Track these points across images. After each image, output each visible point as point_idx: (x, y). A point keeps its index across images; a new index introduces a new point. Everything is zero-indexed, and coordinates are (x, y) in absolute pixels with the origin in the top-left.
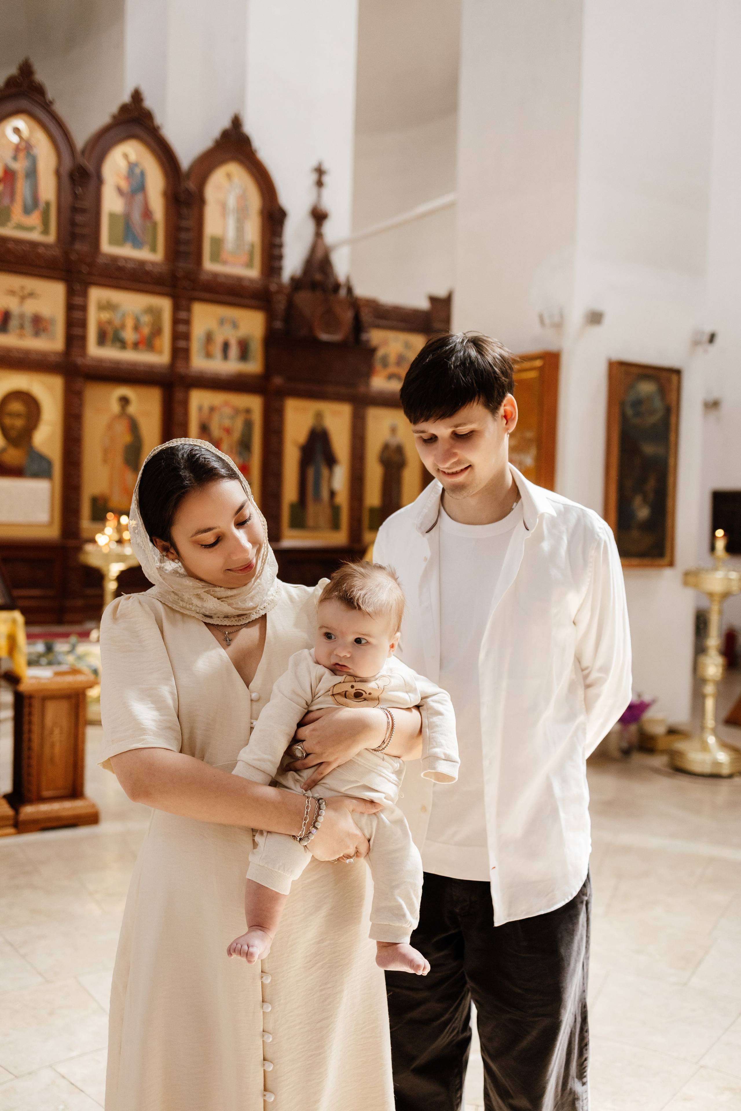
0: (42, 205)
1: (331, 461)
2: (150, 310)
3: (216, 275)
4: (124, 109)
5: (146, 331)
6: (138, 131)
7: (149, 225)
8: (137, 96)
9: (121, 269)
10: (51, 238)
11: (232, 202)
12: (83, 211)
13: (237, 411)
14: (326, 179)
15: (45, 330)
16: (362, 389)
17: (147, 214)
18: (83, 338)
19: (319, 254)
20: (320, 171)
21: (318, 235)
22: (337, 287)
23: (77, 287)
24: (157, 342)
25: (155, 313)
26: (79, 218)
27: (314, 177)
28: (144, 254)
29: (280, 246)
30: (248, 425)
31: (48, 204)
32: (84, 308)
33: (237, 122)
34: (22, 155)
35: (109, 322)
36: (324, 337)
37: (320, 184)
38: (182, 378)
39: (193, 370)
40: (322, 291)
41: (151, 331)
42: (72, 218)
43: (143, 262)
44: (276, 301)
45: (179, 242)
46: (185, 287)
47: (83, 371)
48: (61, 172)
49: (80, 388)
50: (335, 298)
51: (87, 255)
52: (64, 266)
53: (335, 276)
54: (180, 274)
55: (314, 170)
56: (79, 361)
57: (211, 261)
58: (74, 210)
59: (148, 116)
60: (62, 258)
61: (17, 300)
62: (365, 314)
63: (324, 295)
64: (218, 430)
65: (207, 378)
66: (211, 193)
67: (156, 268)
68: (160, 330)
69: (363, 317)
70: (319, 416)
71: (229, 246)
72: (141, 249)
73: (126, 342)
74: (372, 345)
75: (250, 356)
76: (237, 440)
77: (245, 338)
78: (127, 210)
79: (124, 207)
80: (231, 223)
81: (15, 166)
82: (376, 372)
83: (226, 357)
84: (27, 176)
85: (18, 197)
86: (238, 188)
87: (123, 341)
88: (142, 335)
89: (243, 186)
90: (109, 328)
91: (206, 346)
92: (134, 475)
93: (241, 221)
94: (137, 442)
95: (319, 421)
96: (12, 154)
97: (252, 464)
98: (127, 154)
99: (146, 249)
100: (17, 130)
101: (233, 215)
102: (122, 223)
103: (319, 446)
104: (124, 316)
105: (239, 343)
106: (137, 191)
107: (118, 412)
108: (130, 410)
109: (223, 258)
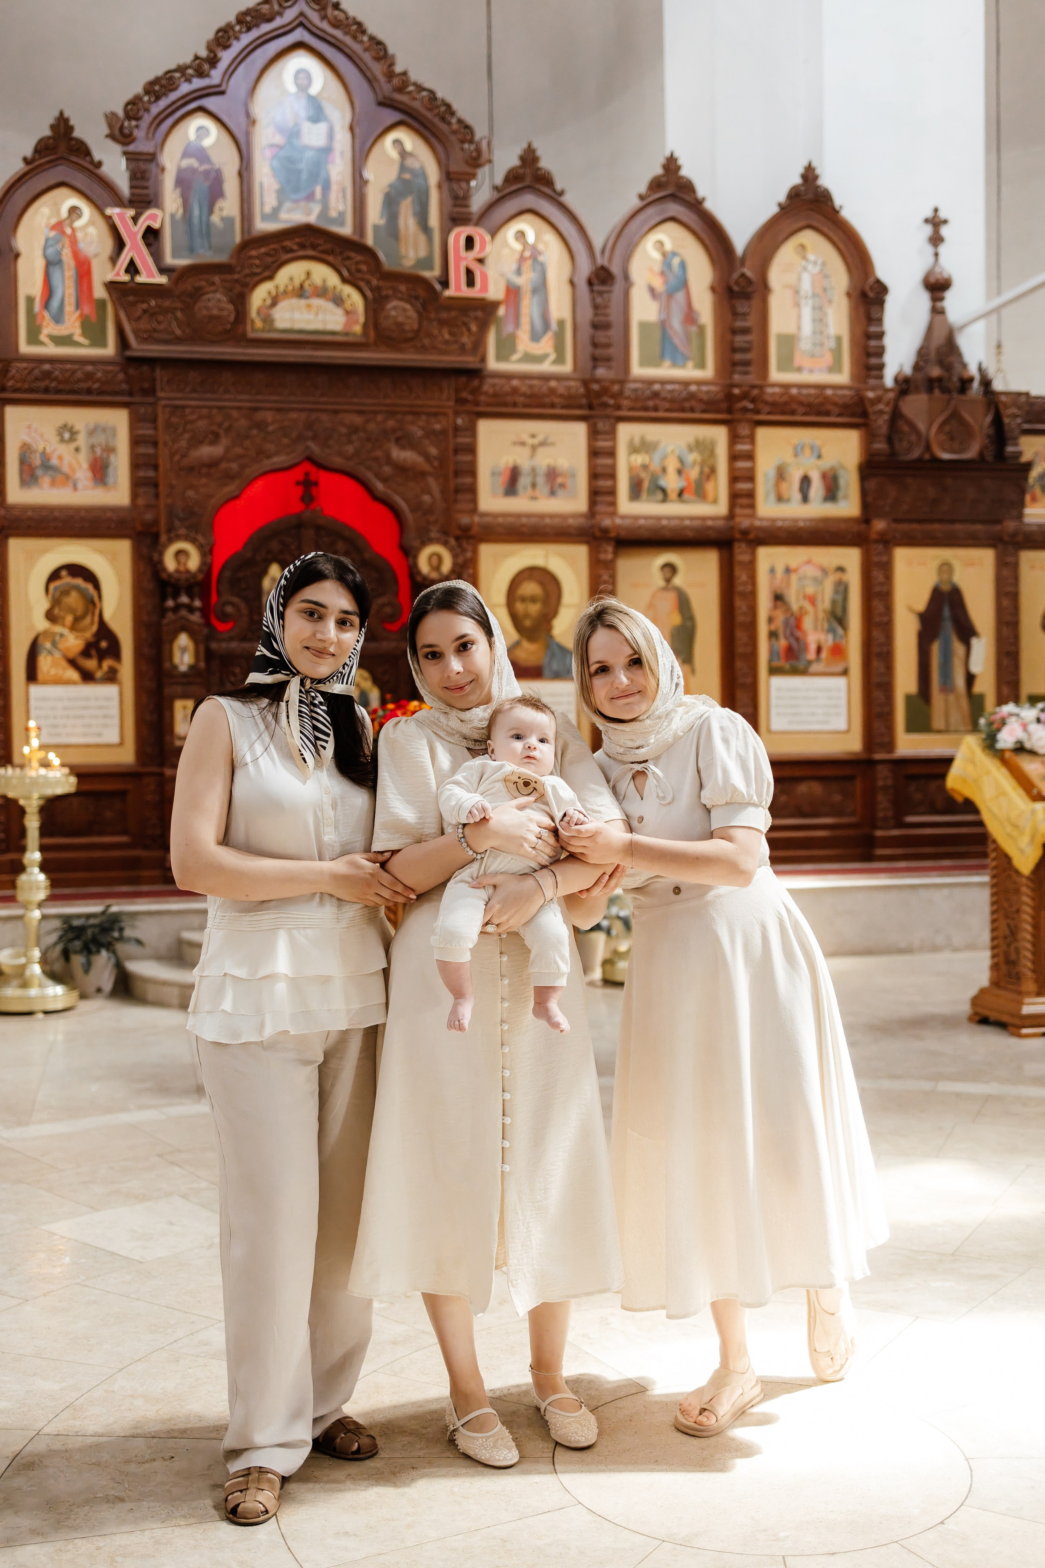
0: (554, 326)
1: (966, 631)
2: (697, 445)
3: (786, 387)
4: (656, 184)
5: (694, 473)
6: (674, 209)
7: (693, 331)
8: (671, 165)
9: (656, 395)
10: (567, 368)
11: (806, 285)
12: (607, 326)
13: (825, 571)
14: (944, 231)
15: (562, 486)
16: (1011, 525)
17: (690, 317)
18: (612, 492)
19: (939, 339)
20: (936, 222)
21: (937, 311)
22: (965, 383)
23: (601, 425)
24: (709, 487)
26: (601, 337)
27: (928, 230)
28: (689, 372)
29: (880, 335)
30: (842, 589)
31: (561, 323)
32: (611, 453)
33: (809, 175)
34: (526, 265)
35: (645, 467)
36: (946, 456)
37: (936, 240)
38: (745, 533)
39: (761, 519)
40: (945, 390)
41: (701, 472)
42: (593, 338)
43: (686, 383)
44: (875, 413)
45: (734, 350)
46: (745, 410)
47: (613, 534)
48: (576, 280)
49: (610, 556)
50: (963, 397)
51: (613, 382)
52: (584, 401)
53: (964, 366)
54: (736, 391)
55: (927, 221)
56: (607, 522)
57: (781, 368)
58: (595, 326)
59: (688, 187)
60: (582, 390)
61: (526, 451)
62: (1009, 416)
63: (946, 396)
64: (798, 600)
65: (780, 528)
66: (776, 276)
67: (704, 388)
68: (713, 470)
69: (1006, 420)
70: (946, 568)
71: (805, 344)
72: (683, 366)
73: (669, 492)
74: (1024, 459)
75: (840, 494)
76: (824, 611)
77: (833, 469)
78: (663, 316)
79: (660, 313)
80: (807, 313)
81: (519, 281)
82: (1034, 499)
83: (805, 499)
84: (534, 291)
85: (525, 321)
86: (815, 263)
87: (664, 491)
88: (688, 480)
89: (820, 262)
90: (643, 475)
91: (777, 485)
92: (687, 667)
93: (821, 308)
94: (689, 624)
95: (945, 577)
96: (514, 266)
97: (847, 642)
98: (661, 243)
99: (690, 364)
100: (521, 235)
101: (810, 302)
102: (657, 335)
103: (946, 612)
104: (664, 457)
105: (824, 476)
106: (676, 289)
107: (661, 583)
108: (678, 581)
109: (796, 363)
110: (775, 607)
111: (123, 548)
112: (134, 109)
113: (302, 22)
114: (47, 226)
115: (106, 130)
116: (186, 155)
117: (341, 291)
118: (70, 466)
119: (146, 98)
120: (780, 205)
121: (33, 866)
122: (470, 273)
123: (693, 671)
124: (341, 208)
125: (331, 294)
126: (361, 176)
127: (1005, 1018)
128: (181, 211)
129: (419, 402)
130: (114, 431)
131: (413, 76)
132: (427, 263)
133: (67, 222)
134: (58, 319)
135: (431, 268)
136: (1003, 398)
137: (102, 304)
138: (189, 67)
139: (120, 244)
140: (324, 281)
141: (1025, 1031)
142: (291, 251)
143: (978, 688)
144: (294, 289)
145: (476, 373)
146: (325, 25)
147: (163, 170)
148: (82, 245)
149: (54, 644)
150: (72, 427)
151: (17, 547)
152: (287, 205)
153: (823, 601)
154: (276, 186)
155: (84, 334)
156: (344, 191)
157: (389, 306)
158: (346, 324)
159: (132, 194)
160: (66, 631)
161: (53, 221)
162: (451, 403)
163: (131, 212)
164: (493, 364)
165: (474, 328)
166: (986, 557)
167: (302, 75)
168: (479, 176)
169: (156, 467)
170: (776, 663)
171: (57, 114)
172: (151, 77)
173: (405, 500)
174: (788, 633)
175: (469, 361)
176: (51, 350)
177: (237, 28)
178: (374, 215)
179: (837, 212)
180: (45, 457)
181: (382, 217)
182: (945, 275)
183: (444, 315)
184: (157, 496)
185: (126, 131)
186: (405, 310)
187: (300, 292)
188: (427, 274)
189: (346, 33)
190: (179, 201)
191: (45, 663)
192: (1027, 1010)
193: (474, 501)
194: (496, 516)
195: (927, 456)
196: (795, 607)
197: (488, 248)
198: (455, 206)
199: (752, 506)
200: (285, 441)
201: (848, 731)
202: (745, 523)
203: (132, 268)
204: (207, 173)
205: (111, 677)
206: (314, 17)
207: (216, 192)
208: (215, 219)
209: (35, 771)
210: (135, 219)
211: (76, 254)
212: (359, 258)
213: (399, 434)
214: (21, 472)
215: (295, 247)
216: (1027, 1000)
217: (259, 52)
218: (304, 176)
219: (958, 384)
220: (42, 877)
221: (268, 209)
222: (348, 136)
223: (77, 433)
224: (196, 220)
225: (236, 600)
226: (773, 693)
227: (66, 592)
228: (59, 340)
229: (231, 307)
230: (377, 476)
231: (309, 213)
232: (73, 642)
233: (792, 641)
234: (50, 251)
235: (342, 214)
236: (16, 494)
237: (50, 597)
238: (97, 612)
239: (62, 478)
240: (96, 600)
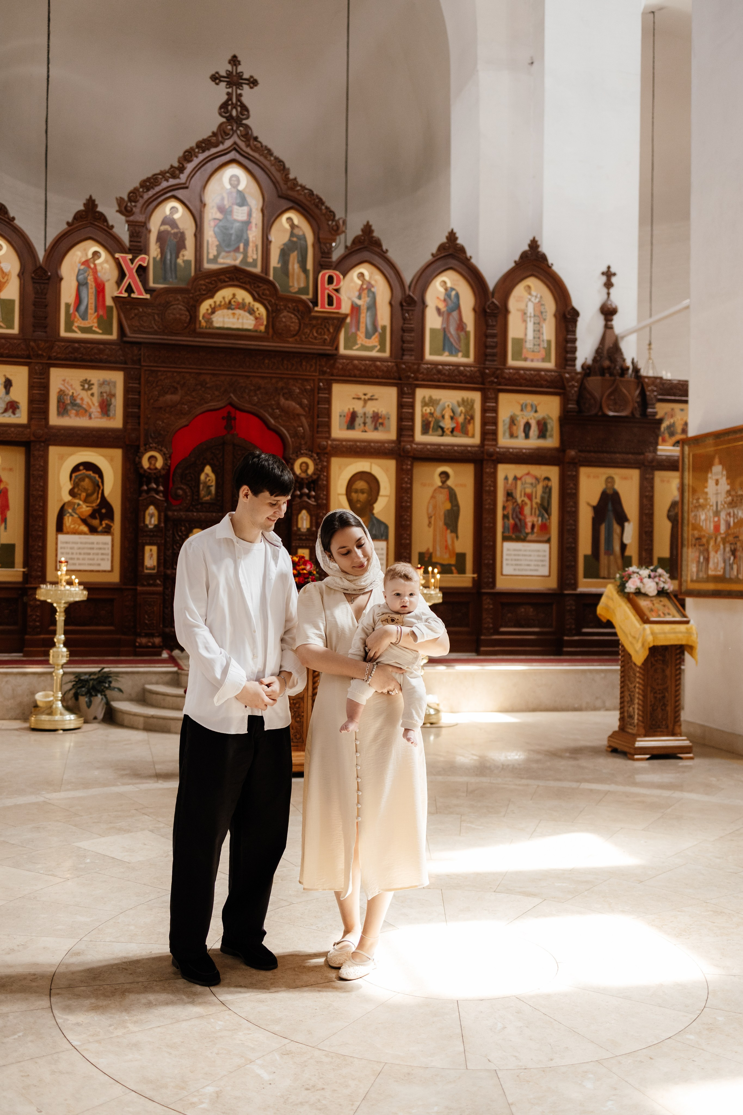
0: (380, 329)
1: (622, 519)
2: (463, 402)
3: (518, 369)
4: (442, 248)
5: (461, 419)
6: (453, 262)
7: (462, 334)
8: (452, 236)
9: (439, 372)
10: (387, 354)
11: (530, 310)
12: (411, 330)
13: (537, 479)
15: (382, 424)
16: (650, 456)
17: (461, 326)
18: (412, 429)
19: (609, 343)
20: (609, 274)
21: (608, 327)
22: (624, 370)
23: (406, 389)
24: (470, 427)
25: (468, 404)
26: (407, 336)
27: (604, 279)
28: (459, 359)
29: (574, 340)
30: (547, 490)
31: (384, 328)
32: (412, 406)
33: (534, 245)
34: (365, 293)
35: (432, 414)
36: (611, 414)
37: (609, 285)
38: (491, 455)
39: (499, 448)
40: (611, 374)
41: (465, 419)
42: (402, 337)
43: (457, 365)
44: (570, 386)
45: (486, 347)
46: (492, 382)
47: (411, 454)
48: (393, 303)
49: (409, 467)
50: (623, 379)
51: (414, 364)
52: (396, 374)
53: (624, 360)
54: (487, 371)
55: (603, 274)
56: (409, 446)
57: (513, 359)
58: (403, 330)
59: (462, 250)
60: (395, 368)
61: (361, 403)
62: (649, 391)
63: (613, 378)
64: (521, 496)
65: (511, 453)
66: (513, 304)
67: (468, 369)
68: (472, 418)
69: (648, 393)
70: (610, 480)
71: (529, 345)
72: (456, 356)
73: (445, 430)
74: (658, 417)
75: (548, 434)
76: (537, 503)
77: (544, 419)
78: (445, 326)
79: (442, 324)
80: (530, 326)
81: (359, 302)
82: (664, 440)
83: (527, 436)
84: (368, 309)
85: (362, 326)
86: (536, 297)
87: (442, 429)
88: (457, 423)
89: (539, 296)
90: (430, 419)
91: (510, 428)
92: (453, 535)
93: (539, 324)
94: (455, 508)
95: (609, 485)
96: (357, 294)
97: (550, 523)
98: (445, 282)
99: (460, 354)
100: (361, 275)
101: (532, 319)
102: (441, 337)
103: (610, 506)
104: (443, 409)
105: (539, 423)
106: (453, 310)
107: (440, 484)
108: (449, 483)
109: (523, 356)
110: (507, 501)
111: (117, 453)
112: (134, 195)
113: (235, 147)
114: (80, 262)
115: (117, 208)
116: (163, 223)
117: (253, 305)
118: (88, 403)
119: (141, 190)
120: (515, 262)
121: (59, 643)
122: (330, 297)
123: (457, 537)
124: (255, 257)
125: (246, 308)
126: (267, 239)
127: (626, 749)
128: (159, 256)
129: (297, 373)
130: (115, 384)
131: (301, 181)
132: (304, 290)
133: (92, 260)
134: (84, 317)
135: (307, 294)
136: (646, 380)
137: (111, 308)
138: (168, 172)
139: (122, 275)
140: (243, 300)
141: (636, 757)
142: (225, 281)
143: (627, 553)
144: (225, 303)
145: (332, 357)
146: (248, 150)
147: (150, 231)
148: (99, 274)
149: (74, 510)
150: (90, 381)
151: (54, 451)
152: (223, 254)
153: (536, 498)
154: (217, 243)
155: (99, 327)
156: (257, 246)
157: (281, 315)
158: (255, 326)
159: (130, 245)
160: (81, 503)
161: (83, 260)
162: (317, 374)
163: (130, 256)
164: (342, 351)
165: (331, 330)
166: (635, 474)
167: (234, 179)
168: (338, 241)
169: (139, 407)
170: (507, 534)
171: (88, 197)
172: (144, 177)
173: (288, 430)
174: (514, 516)
175: (328, 349)
176: (79, 335)
177: (197, 150)
178: (274, 261)
179: (550, 267)
181: (278, 263)
182: (614, 306)
183: (314, 322)
184: (139, 424)
185: (129, 209)
186: (291, 318)
187: (229, 306)
188: (304, 297)
189: (261, 155)
190: (159, 250)
191: (68, 521)
192: (638, 744)
193: (329, 432)
194: (341, 441)
195: (600, 414)
196: (519, 501)
197: (342, 283)
198: (322, 257)
199: (496, 440)
200: (217, 393)
201: (549, 576)
202: (491, 450)
203: (129, 289)
204: (175, 234)
205: (107, 531)
206: (242, 145)
207: (181, 245)
208: (180, 261)
209: (64, 587)
210: (132, 261)
211: (96, 279)
212: (265, 287)
213: (285, 391)
215: (227, 279)
216: (638, 739)
217: (209, 164)
218: (233, 238)
219: (620, 371)
220: (65, 650)
221: (211, 256)
222: (260, 215)
223: (93, 384)
224: (168, 262)
225: (184, 487)
226: (505, 552)
227: (82, 479)
228: (84, 330)
229: (187, 313)
230: (271, 415)
231: (235, 260)
232: (85, 509)
233: (517, 520)
234: (81, 277)
235: (255, 260)
236: (55, 420)
237: (72, 482)
238: (100, 492)
239: (83, 411)
240: (100, 484)
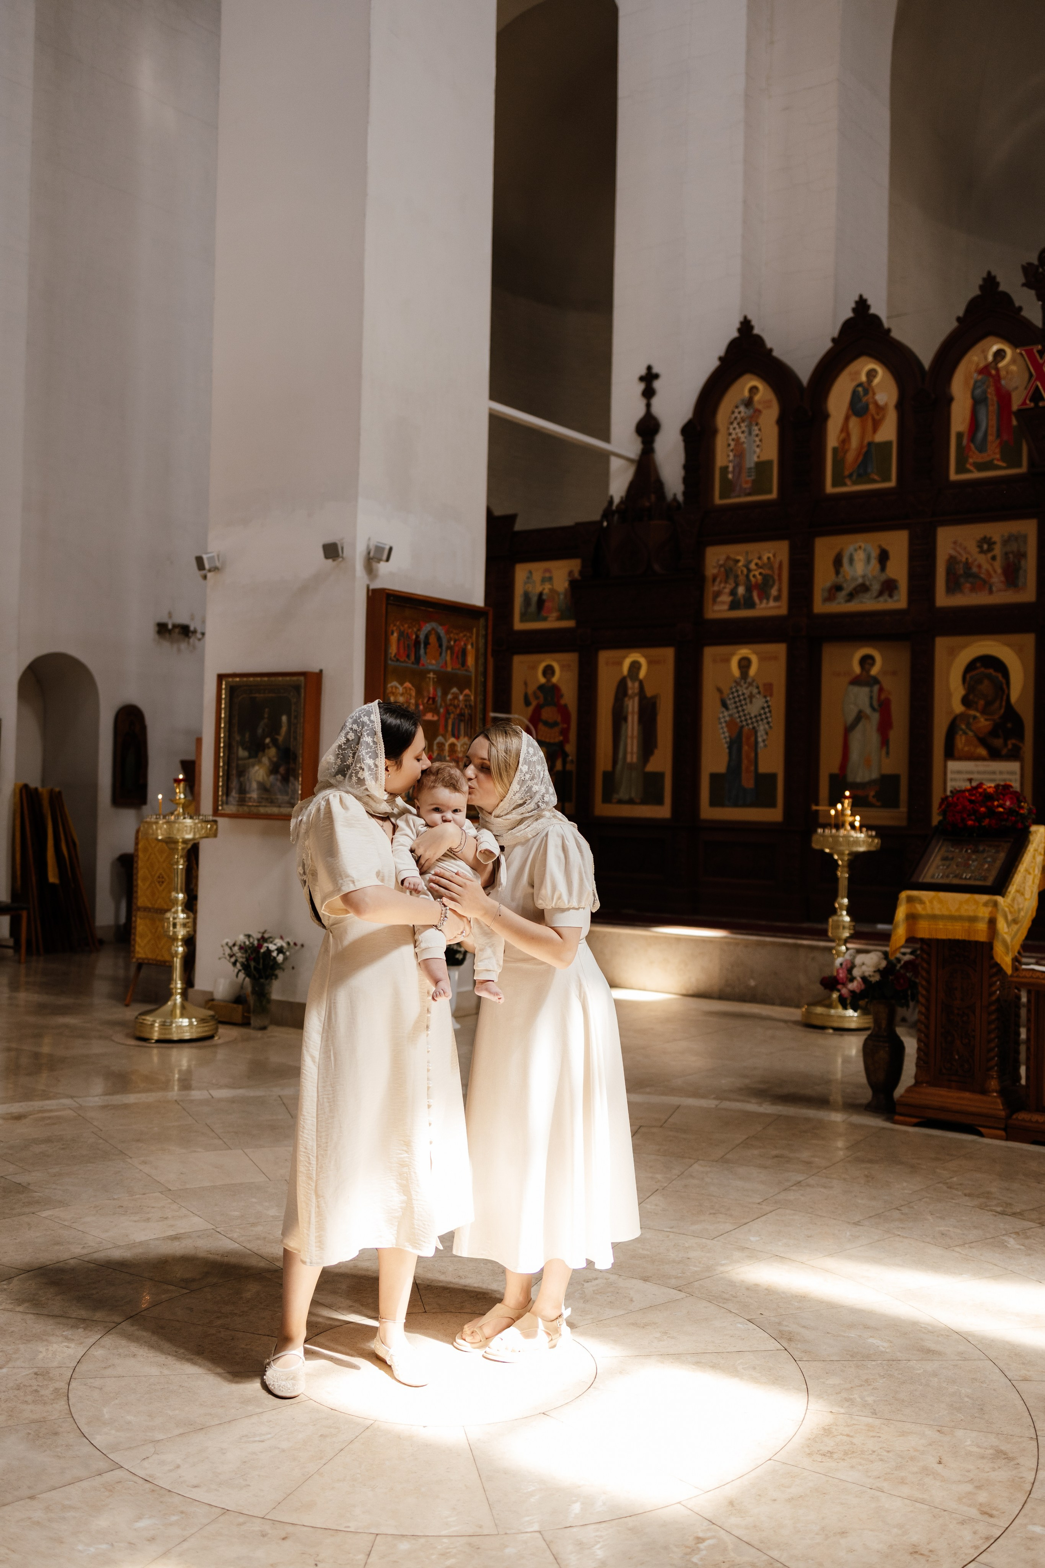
111: (1029, 640)
114: (976, 371)
115: (1024, 280)
118: (988, 571)
121: (842, 909)
130: (1025, 537)
133: (993, 364)
134: (982, 449)
148: (1003, 382)
149: (968, 725)
150: (990, 538)
151: (942, 644)
155: (1003, 459)
160: (978, 714)
161: (982, 365)
171: (985, 275)
176: (975, 475)
180: (967, 565)
191: (961, 742)
203: (1037, 396)
205: (1014, 755)
211: (999, 390)
214: (948, 581)
223: (994, 543)
227: (980, 681)
232: (983, 723)
234: (978, 391)
236: (943, 599)
237: (966, 685)
238: (1005, 697)
239: (981, 583)
240: (1005, 686)
